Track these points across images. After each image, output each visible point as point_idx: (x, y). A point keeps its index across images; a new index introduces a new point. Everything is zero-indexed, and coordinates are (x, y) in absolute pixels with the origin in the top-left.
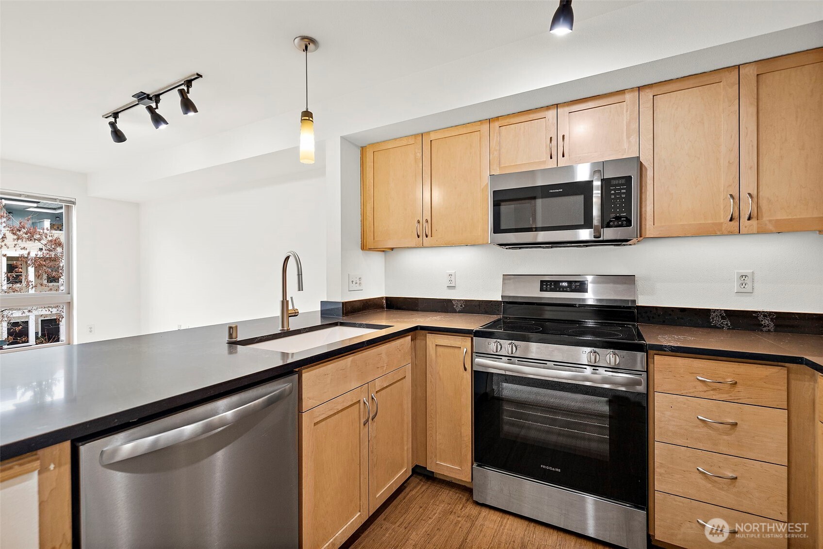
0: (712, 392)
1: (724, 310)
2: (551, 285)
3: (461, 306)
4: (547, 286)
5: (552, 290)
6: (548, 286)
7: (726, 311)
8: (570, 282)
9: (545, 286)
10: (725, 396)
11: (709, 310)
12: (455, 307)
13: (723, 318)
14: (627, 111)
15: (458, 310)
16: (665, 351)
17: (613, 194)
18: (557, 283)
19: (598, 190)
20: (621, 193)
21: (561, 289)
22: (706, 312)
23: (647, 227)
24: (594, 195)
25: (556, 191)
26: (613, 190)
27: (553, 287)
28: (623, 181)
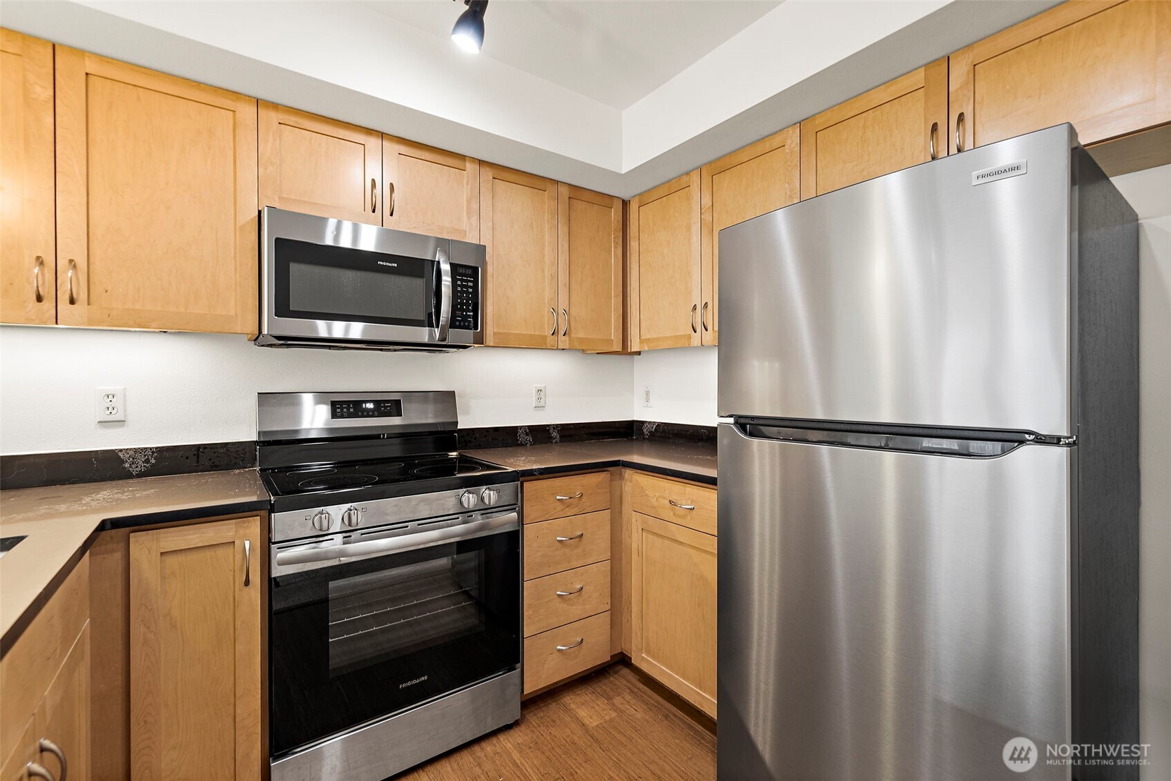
0: (567, 509)
1: (528, 426)
2: (348, 408)
3: (147, 461)
4: (342, 410)
5: (350, 416)
6: (345, 410)
7: (529, 427)
8: (376, 402)
9: (338, 410)
10: (575, 511)
11: (516, 428)
12: (127, 465)
13: (527, 434)
14: (467, 184)
15: (135, 471)
16: (535, 475)
17: (459, 286)
18: (357, 404)
19: (447, 276)
20: (467, 287)
21: (365, 413)
22: (513, 430)
23: (488, 332)
24: (443, 283)
25: (388, 264)
26: (459, 280)
27: (352, 410)
28: (470, 272)
